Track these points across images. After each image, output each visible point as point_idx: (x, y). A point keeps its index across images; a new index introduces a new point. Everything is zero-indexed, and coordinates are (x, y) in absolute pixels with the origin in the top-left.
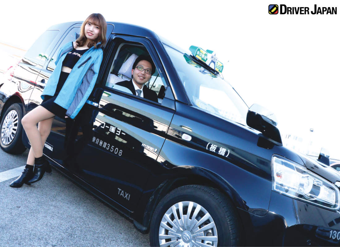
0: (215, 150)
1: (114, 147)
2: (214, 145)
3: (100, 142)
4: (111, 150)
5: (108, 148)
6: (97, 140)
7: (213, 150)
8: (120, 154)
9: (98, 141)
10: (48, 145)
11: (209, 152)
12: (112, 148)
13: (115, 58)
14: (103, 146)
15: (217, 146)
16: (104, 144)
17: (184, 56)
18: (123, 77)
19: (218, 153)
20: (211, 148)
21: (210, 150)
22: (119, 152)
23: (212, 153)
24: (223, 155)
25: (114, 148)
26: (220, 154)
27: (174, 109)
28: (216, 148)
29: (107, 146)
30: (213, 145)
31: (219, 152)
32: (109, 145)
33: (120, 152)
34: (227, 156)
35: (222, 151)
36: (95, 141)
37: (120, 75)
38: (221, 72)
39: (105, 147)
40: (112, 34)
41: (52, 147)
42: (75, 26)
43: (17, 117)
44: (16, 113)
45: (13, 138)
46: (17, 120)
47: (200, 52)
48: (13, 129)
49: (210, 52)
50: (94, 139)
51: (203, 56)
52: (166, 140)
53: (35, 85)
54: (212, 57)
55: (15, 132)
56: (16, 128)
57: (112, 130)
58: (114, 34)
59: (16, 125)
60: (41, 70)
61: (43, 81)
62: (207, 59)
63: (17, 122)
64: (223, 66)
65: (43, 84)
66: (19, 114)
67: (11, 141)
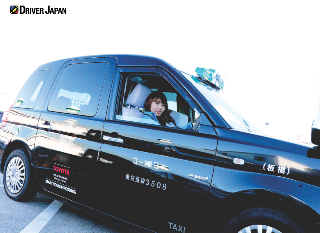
0: (274, 170)
1: (154, 181)
2: (272, 165)
3: (136, 178)
4: (152, 185)
5: (147, 183)
6: (131, 177)
7: (271, 170)
8: (164, 188)
9: (133, 178)
10: (69, 188)
11: (266, 172)
12: (152, 183)
14: (141, 182)
15: (274, 166)
16: (142, 180)
17: (191, 77)
18: (131, 107)
19: (278, 172)
20: (268, 168)
21: (268, 170)
22: (162, 186)
23: (270, 173)
24: (284, 173)
25: (156, 183)
26: (280, 173)
28: (274, 167)
29: (146, 182)
30: (270, 165)
31: (278, 170)
32: (148, 181)
33: (164, 186)
34: (288, 174)
35: (281, 169)
36: (130, 178)
37: (128, 105)
38: (222, 88)
39: (143, 183)
40: (117, 67)
41: (74, 190)
42: (69, 63)
43: (22, 164)
44: (20, 159)
45: (22, 185)
46: (22, 166)
47: (207, 73)
48: (21, 176)
49: (214, 71)
50: (128, 177)
51: (209, 76)
52: (215, 167)
53: (37, 128)
54: (217, 76)
55: (23, 179)
56: (24, 174)
57: (148, 164)
58: (119, 67)
59: (22, 172)
60: (41, 112)
61: (47, 123)
62: (212, 78)
63: (23, 168)
64: (223, 83)
65: (47, 127)
66: (24, 160)
67: (20, 189)
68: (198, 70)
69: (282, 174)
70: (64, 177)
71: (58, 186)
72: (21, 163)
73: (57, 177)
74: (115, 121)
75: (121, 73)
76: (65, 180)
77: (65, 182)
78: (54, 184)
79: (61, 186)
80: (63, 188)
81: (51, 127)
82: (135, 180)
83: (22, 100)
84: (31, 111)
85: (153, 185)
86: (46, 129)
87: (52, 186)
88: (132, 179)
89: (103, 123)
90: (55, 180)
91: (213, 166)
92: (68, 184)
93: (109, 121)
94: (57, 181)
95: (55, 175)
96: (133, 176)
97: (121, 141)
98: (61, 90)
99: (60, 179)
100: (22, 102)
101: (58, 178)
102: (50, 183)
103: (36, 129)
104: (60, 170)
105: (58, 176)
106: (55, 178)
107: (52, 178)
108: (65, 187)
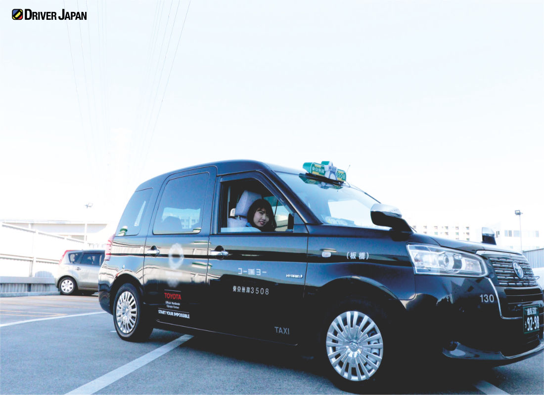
0: (356, 257)
1: (258, 288)
2: (353, 253)
3: (243, 289)
5: (252, 292)
7: (354, 257)
8: (267, 293)
10: (183, 313)
11: (350, 260)
12: (256, 290)
13: (229, 201)
14: (247, 292)
15: (356, 253)
16: (247, 290)
17: (300, 177)
19: (359, 258)
20: (351, 257)
22: (265, 291)
23: (353, 260)
24: (364, 258)
25: (259, 290)
27: (306, 232)
29: (251, 290)
34: (367, 259)
35: (361, 255)
36: (237, 290)
37: (237, 216)
38: (345, 180)
39: (249, 292)
40: (217, 176)
41: (188, 314)
42: (170, 178)
43: (133, 298)
44: (130, 293)
45: (135, 322)
46: (133, 301)
47: (315, 167)
48: (132, 312)
49: (326, 163)
50: (235, 288)
51: (320, 170)
52: (309, 263)
53: (144, 255)
54: (330, 168)
55: (135, 315)
56: (135, 310)
57: (251, 273)
58: (219, 176)
59: (133, 307)
60: (147, 237)
61: (153, 248)
62: (325, 172)
63: (134, 302)
64: (345, 174)
65: (154, 252)
66: (134, 293)
67: (133, 326)
68: (306, 165)
69: (362, 259)
70: (177, 303)
71: (172, 314)
72: (131, 297)
73: (169, 305)
74: (220, 234)
75: (222, 183)
76: (177, 306)
77: (178, 308)
78: (167, 312)
79: (175, 313)
80: (177, 314)
81: (158, 252)
82: (241, 290)
83: (125, 227)
84: (136, 237)
85: (257, 292)
86: (153, 255)
87: (166, 315)
88: (239, 290)
89: (207, 238)
90: (168, 308)
91: (306, 263)
92: (181, 310)
93: (213, 235)
94: (170, 308)
95: (167, 302)
96: (239, 287)
97: (226, 253)
98: (166, 209)
99: (173, 305)
100: (126, 230)
101: (171, 305)
102: (163, 312)
103: (143, 257)
104: (172, 296)
105: (170, 303)
106: (168, 306)
107: (164, 307)
108: (179, 313)
